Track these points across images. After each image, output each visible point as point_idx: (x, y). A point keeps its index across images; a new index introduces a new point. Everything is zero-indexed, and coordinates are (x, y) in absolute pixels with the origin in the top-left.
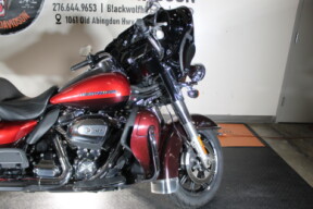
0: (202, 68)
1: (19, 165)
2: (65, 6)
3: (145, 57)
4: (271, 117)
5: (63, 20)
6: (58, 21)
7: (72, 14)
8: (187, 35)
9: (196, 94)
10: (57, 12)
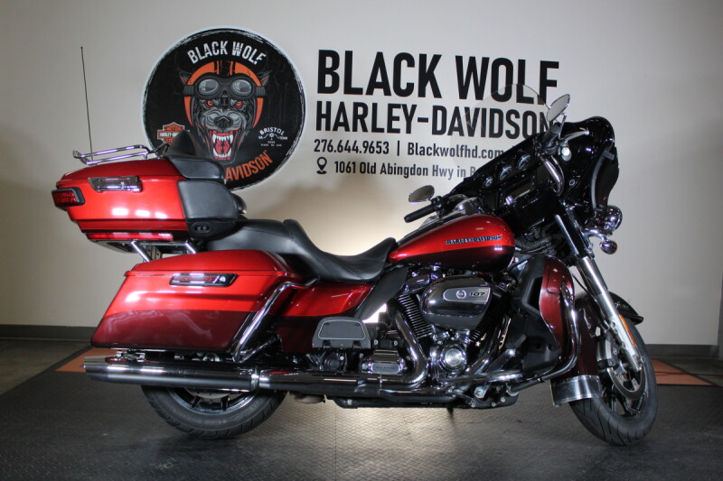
0: (616, 211)
1: (356, 343)
2: (335, 145)
3: (531, 195)
4: (708, 347)
5: (330, 168)
6: (322, 170)
7: (345, 157)
8: (607, 153)
9: (612, 248)
10: (321, 154)
